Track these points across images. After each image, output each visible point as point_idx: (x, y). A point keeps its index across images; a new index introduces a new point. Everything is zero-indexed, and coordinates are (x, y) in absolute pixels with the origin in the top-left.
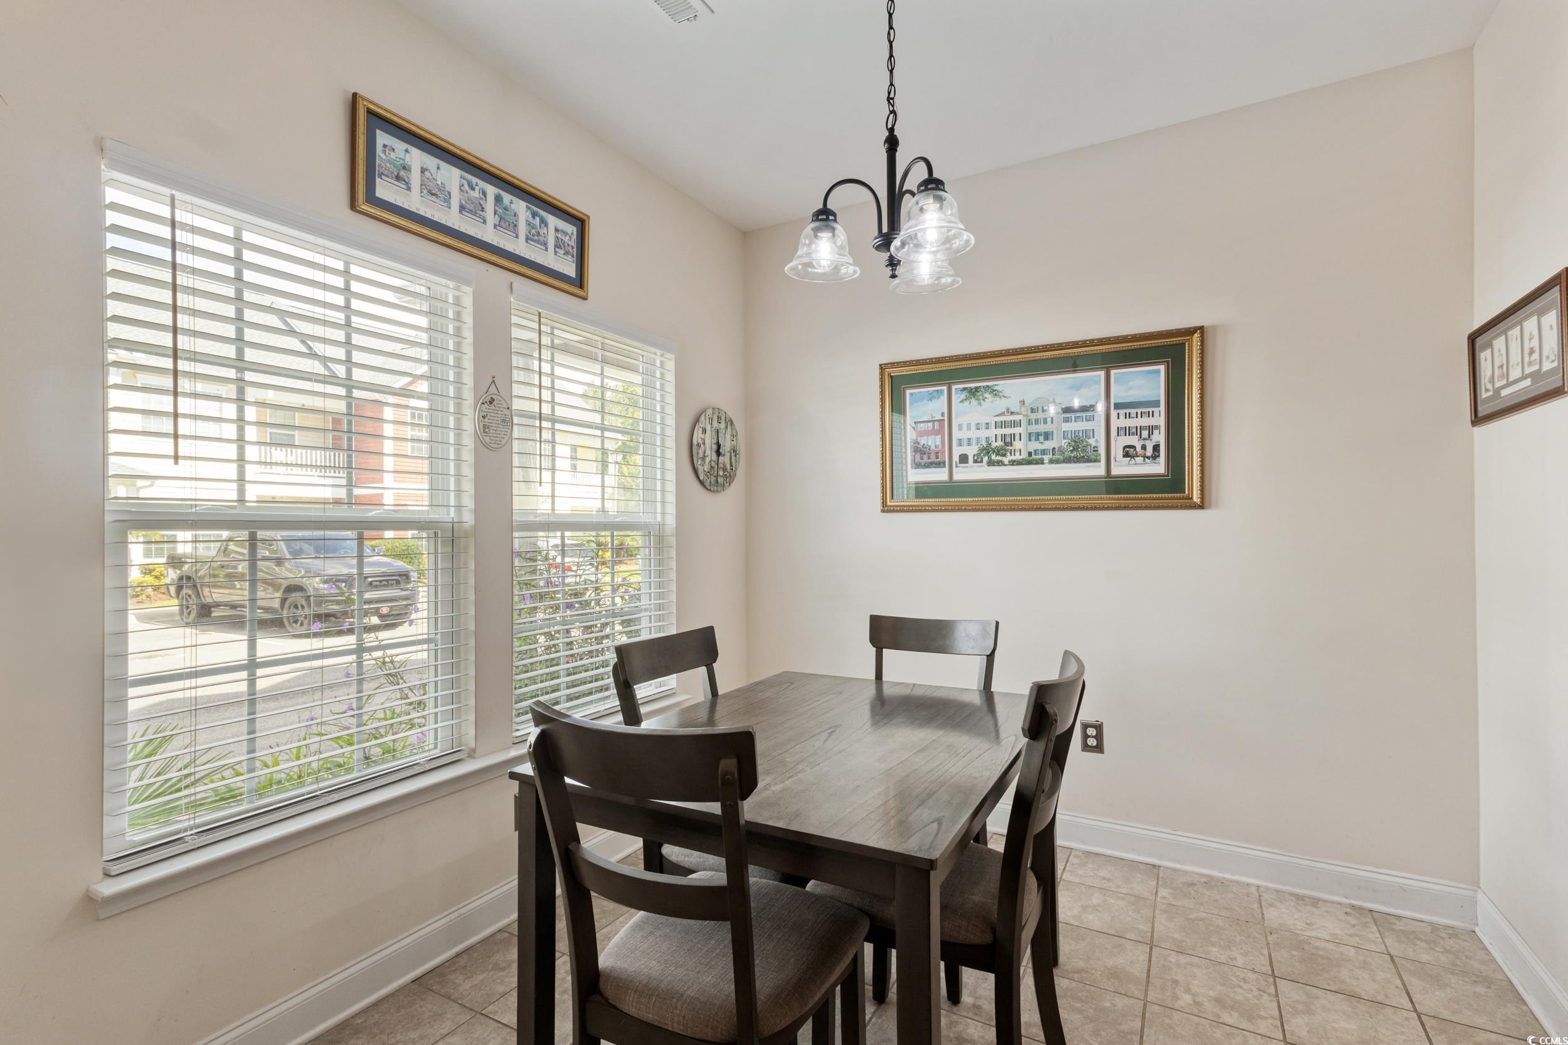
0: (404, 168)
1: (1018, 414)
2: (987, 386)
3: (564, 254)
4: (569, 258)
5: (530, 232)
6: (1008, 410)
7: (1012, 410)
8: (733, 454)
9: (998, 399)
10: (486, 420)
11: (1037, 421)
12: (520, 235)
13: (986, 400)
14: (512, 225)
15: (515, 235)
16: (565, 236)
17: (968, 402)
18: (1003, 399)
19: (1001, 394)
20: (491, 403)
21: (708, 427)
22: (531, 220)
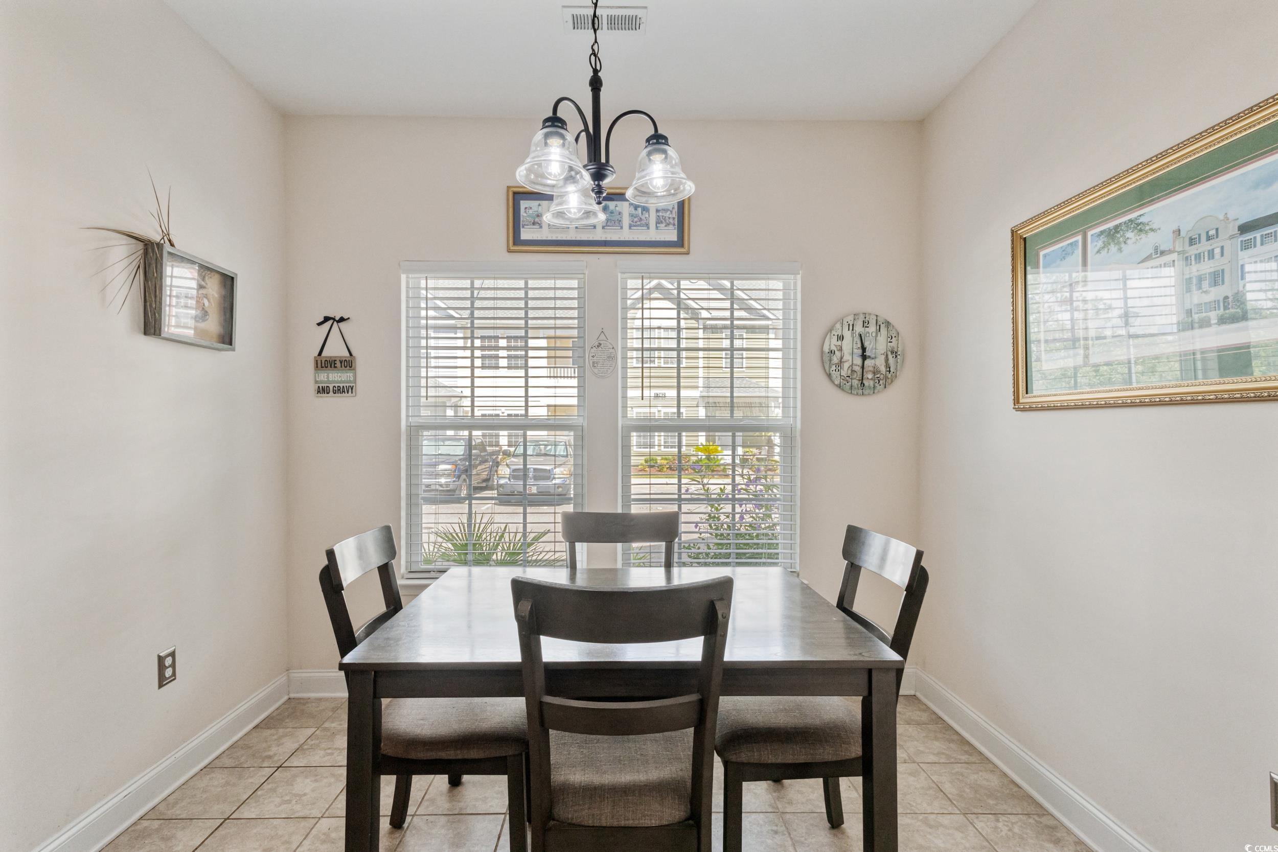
0: (538, 216)
1: (1170, 252)
2: (1130, 221)
3: (666, 226)
4: (671, 227)
5: (633, 221)
6: (1156, 249)
7: (1162, 248)
8: (890, 356)
9: (1143, 236)
10: (595, 358)
11: (1198, 257)
12: (624, 227)
13: (1129, 242)
14: (616, 221)
15: (620, 228)
16: (666, 212)
17: (1106, 249)
18: (1151, 234)
19: (1148, 228)
20: (598, 346)
21: (847, 334)
22: (634, 212)
